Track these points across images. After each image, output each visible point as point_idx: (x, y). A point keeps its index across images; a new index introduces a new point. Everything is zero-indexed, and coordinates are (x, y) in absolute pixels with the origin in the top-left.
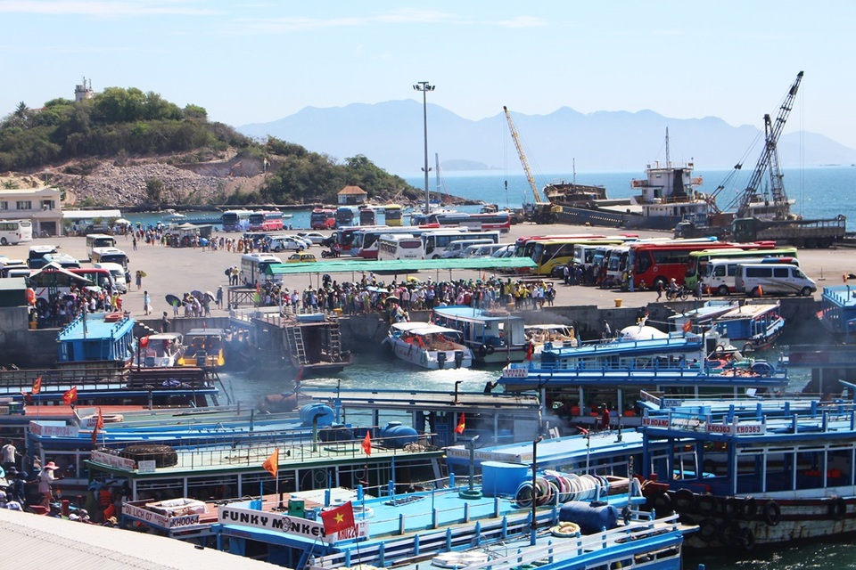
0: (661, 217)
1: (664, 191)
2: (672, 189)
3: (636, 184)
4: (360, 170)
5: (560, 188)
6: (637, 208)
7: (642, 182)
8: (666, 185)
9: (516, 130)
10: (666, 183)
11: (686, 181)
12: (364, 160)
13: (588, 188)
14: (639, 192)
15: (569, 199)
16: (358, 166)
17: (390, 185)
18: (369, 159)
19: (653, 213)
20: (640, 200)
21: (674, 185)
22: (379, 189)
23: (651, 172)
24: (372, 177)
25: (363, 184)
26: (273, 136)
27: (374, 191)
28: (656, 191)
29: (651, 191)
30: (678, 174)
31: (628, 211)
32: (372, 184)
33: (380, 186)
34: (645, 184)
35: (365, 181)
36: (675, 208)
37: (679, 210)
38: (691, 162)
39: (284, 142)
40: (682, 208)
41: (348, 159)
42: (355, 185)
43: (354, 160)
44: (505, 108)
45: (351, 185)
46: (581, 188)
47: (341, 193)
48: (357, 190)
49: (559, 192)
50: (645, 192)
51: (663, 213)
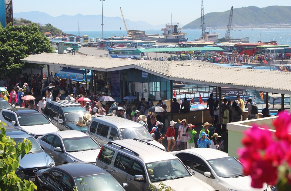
0: (172, 39)
1: (171, 32)
2: (173, 31)
3: (163, 30)
4: (50, 28)
5: (132, 31)
6: (163, 37)
7: (164, 29)
8: (172, 30)
9: (123, 14)
10: (172, 29)
11: (177, 29)
12: (50, 25)
13: (140, 31)
14: (163, 32)
15: (135, 34)
16: (48, 27)
17: (58, 32)
18: (51, 25)
19: (168, 38)
20: (164, 34)
21: (174, 30)
22: (55, 33)
23: (167, 26)
24: (53, 30)
25: (50, 32)
26: (22, 18)
27: (54, 34)
28: (169, 32)
29: (167, 32)
30: (176, 26)
31: (159, 37)
32: (53, 32)
33: (55, 32)
34: (165, 30)
35: (51, 31)
36: (176, 37)
37: (177, 37)
38: (178, 23)
39: (25, 20)
40: (178, 36)
41: (45, 25)
42: (48, 32)
43: (47, 25)
44: (120, 7)
45: (47, 32)
46: (138, 31)
47: (45, 34)
48: (49, 33)
49: (132, 32)
50: (165, 32)
51: (172, 38)
